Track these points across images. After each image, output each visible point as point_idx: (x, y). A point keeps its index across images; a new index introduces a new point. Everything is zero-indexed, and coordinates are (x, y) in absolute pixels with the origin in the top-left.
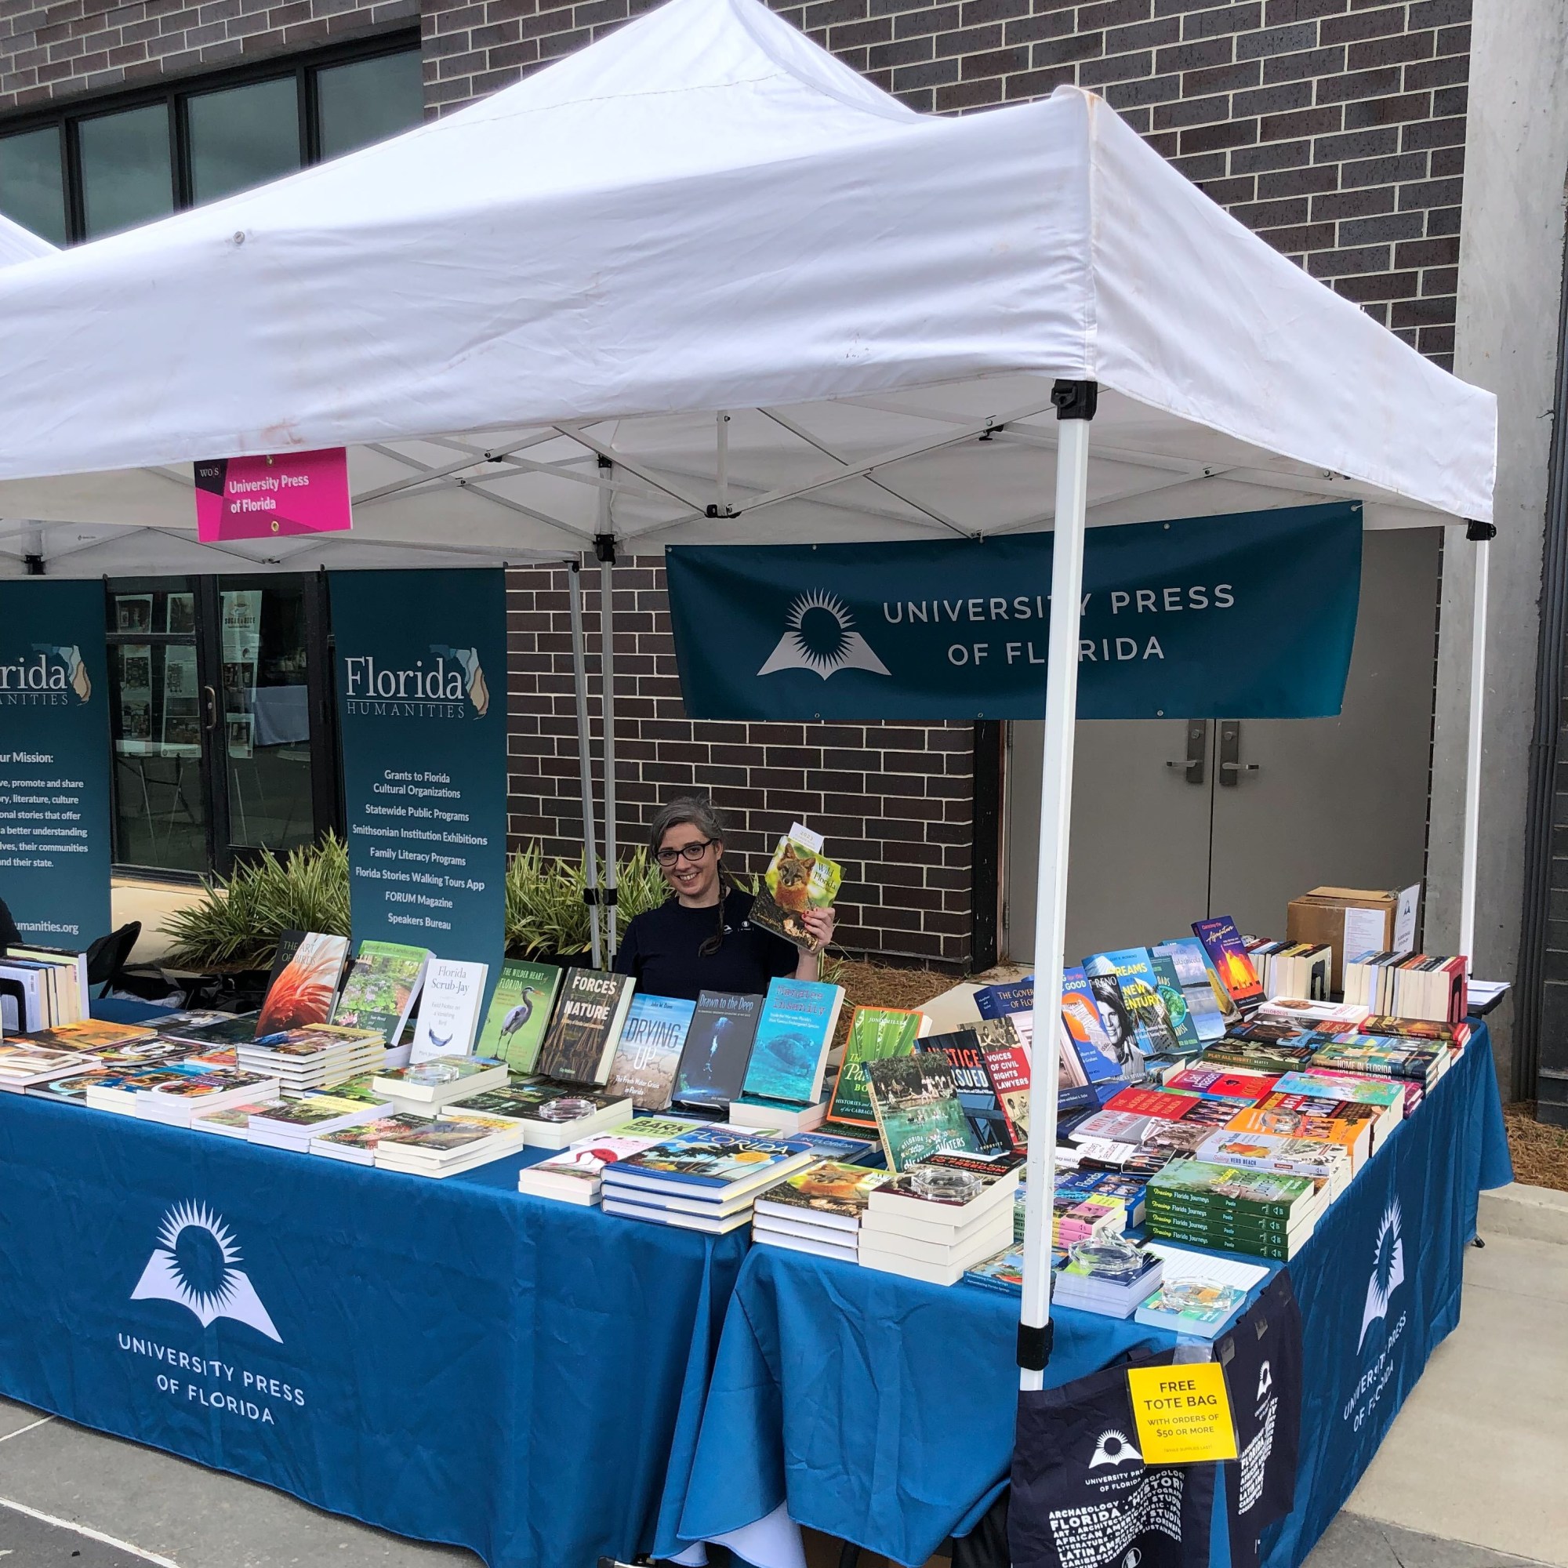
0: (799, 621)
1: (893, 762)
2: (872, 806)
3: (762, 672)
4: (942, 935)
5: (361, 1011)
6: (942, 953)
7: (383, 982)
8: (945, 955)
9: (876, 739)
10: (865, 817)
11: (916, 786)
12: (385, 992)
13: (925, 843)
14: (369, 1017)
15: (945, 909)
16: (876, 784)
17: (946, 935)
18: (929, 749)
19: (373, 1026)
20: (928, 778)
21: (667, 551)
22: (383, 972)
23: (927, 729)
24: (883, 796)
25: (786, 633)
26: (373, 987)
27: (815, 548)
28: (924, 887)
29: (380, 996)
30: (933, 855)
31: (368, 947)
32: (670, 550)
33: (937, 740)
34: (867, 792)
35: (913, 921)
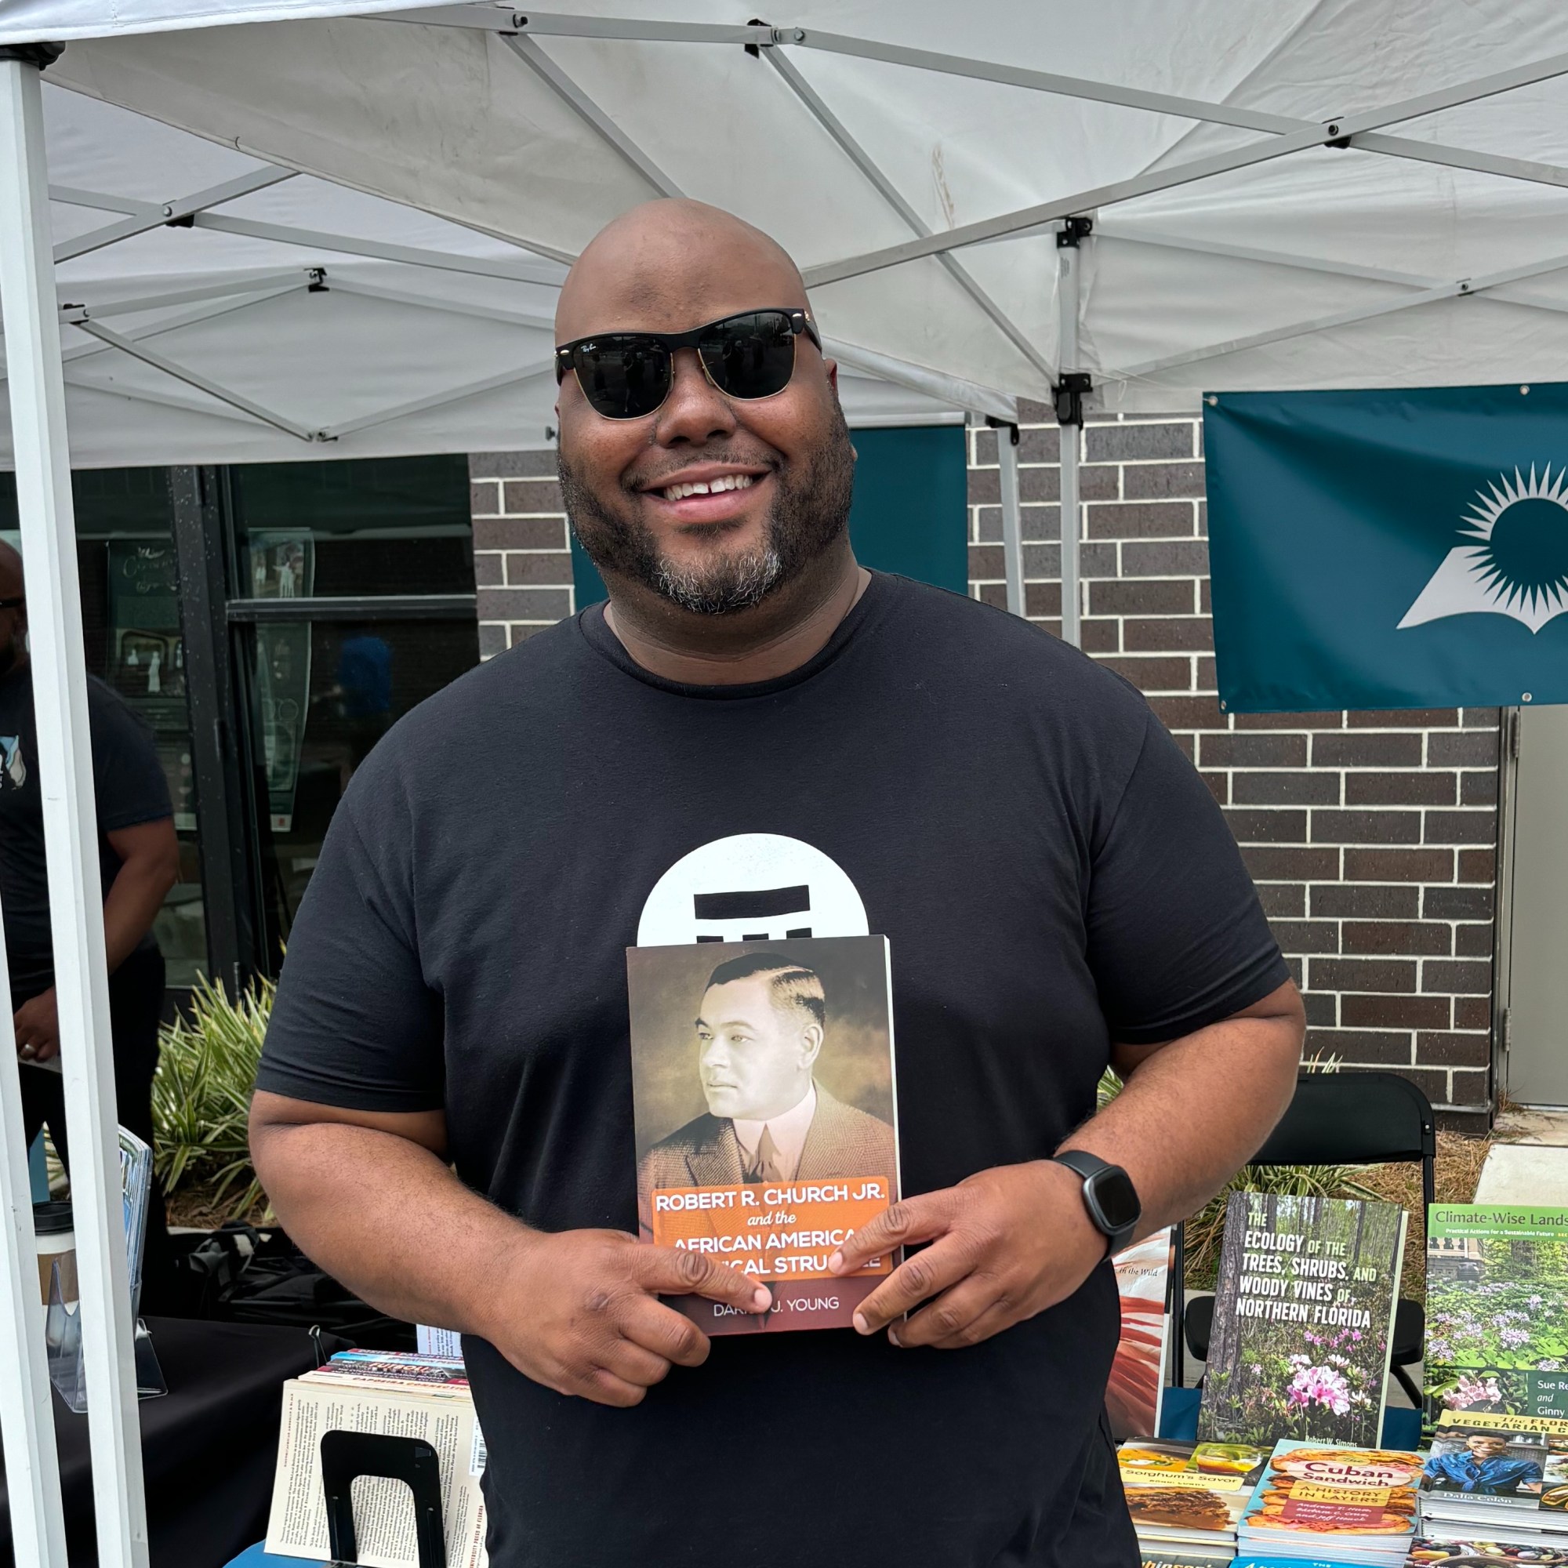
0: (1488, 527)
1: (1359, 789)
2: (1324, 864)
3: (1406, 622)
4: (1450, 1070)
5: (1503, 1372)
6: (1450, 1098)
7: (1536, 1298)
8: (1455, 1102)
9: (1328, 751)
10: (1308, 884)
11: (1406, 827)
12: (1550, 1321)
13: (1421, 920)
14: (1533, 1385)
15: (1456, 1027)
16: (1328, 827)
17: (1456, 1069)
18: (1429, 765)
19: (1553, 1406)
20: (1427, 813)
21: (1206, 405)
22: (1526, 1275)
23: (1425, 732)
24: (1342, 847)
25: (1454, 550)
26: (1512, 1314)
27: (1525, 391)
28: (1419, 993)
29: (1543, 1332)
30: (1436, 940)
31: (1450, 1218)
32: (1213, 401)
33: (1443, 750)
34: (1313, 840)
35: (1398, 1049)
